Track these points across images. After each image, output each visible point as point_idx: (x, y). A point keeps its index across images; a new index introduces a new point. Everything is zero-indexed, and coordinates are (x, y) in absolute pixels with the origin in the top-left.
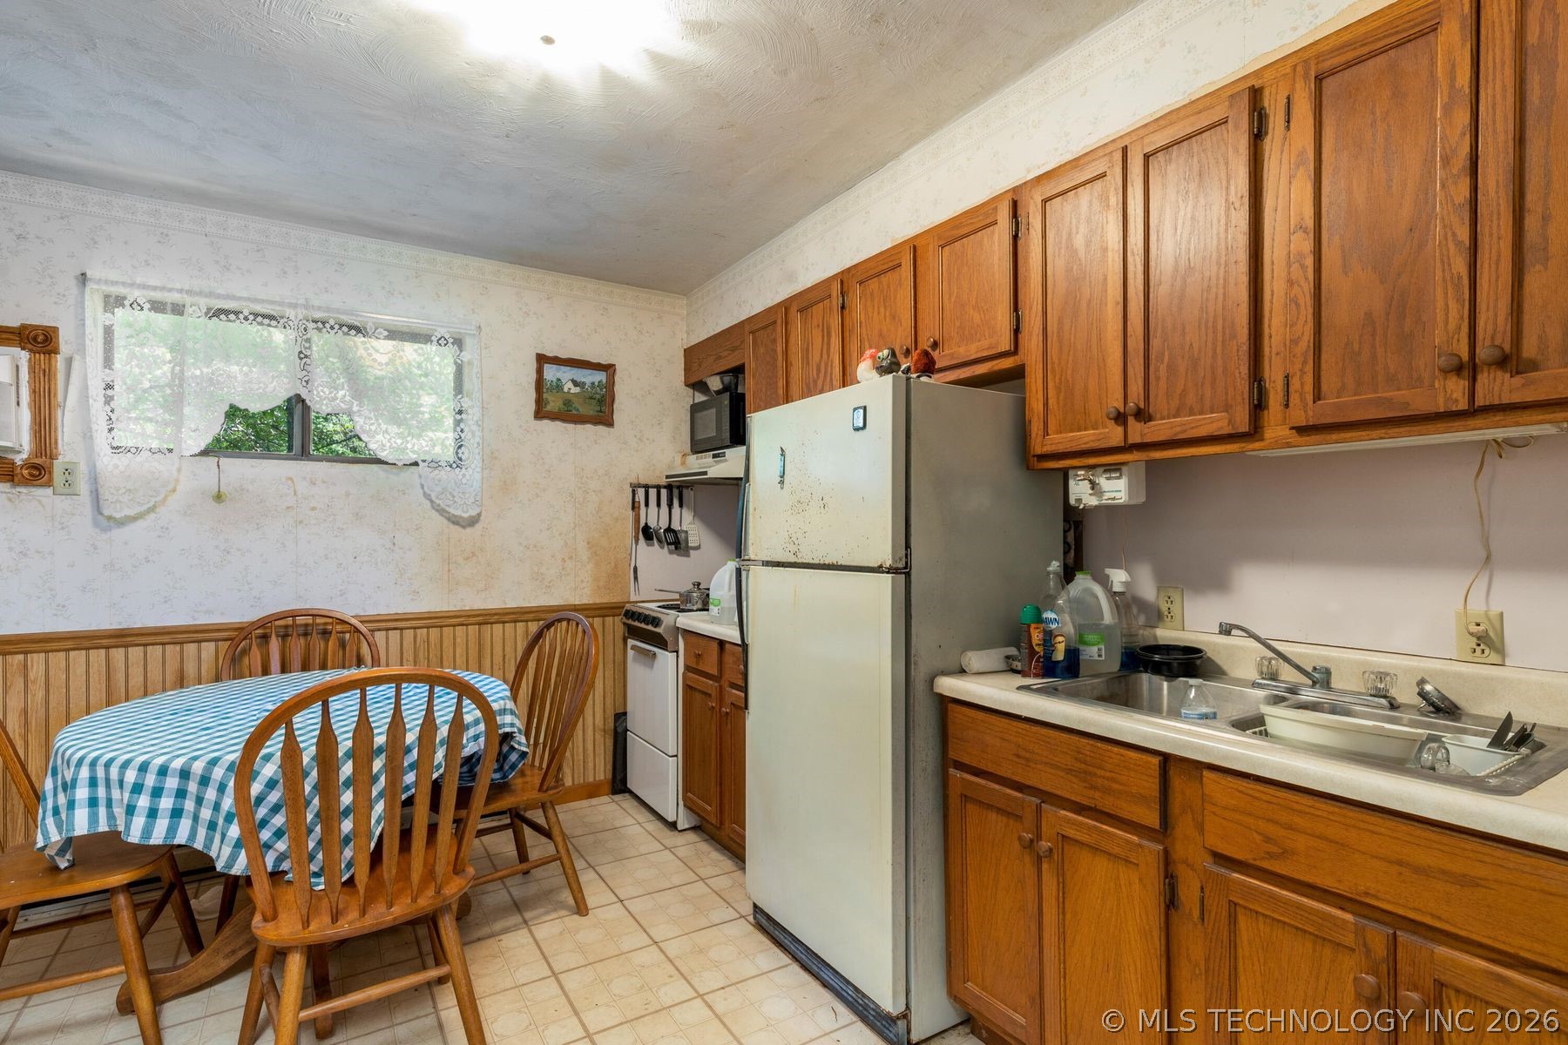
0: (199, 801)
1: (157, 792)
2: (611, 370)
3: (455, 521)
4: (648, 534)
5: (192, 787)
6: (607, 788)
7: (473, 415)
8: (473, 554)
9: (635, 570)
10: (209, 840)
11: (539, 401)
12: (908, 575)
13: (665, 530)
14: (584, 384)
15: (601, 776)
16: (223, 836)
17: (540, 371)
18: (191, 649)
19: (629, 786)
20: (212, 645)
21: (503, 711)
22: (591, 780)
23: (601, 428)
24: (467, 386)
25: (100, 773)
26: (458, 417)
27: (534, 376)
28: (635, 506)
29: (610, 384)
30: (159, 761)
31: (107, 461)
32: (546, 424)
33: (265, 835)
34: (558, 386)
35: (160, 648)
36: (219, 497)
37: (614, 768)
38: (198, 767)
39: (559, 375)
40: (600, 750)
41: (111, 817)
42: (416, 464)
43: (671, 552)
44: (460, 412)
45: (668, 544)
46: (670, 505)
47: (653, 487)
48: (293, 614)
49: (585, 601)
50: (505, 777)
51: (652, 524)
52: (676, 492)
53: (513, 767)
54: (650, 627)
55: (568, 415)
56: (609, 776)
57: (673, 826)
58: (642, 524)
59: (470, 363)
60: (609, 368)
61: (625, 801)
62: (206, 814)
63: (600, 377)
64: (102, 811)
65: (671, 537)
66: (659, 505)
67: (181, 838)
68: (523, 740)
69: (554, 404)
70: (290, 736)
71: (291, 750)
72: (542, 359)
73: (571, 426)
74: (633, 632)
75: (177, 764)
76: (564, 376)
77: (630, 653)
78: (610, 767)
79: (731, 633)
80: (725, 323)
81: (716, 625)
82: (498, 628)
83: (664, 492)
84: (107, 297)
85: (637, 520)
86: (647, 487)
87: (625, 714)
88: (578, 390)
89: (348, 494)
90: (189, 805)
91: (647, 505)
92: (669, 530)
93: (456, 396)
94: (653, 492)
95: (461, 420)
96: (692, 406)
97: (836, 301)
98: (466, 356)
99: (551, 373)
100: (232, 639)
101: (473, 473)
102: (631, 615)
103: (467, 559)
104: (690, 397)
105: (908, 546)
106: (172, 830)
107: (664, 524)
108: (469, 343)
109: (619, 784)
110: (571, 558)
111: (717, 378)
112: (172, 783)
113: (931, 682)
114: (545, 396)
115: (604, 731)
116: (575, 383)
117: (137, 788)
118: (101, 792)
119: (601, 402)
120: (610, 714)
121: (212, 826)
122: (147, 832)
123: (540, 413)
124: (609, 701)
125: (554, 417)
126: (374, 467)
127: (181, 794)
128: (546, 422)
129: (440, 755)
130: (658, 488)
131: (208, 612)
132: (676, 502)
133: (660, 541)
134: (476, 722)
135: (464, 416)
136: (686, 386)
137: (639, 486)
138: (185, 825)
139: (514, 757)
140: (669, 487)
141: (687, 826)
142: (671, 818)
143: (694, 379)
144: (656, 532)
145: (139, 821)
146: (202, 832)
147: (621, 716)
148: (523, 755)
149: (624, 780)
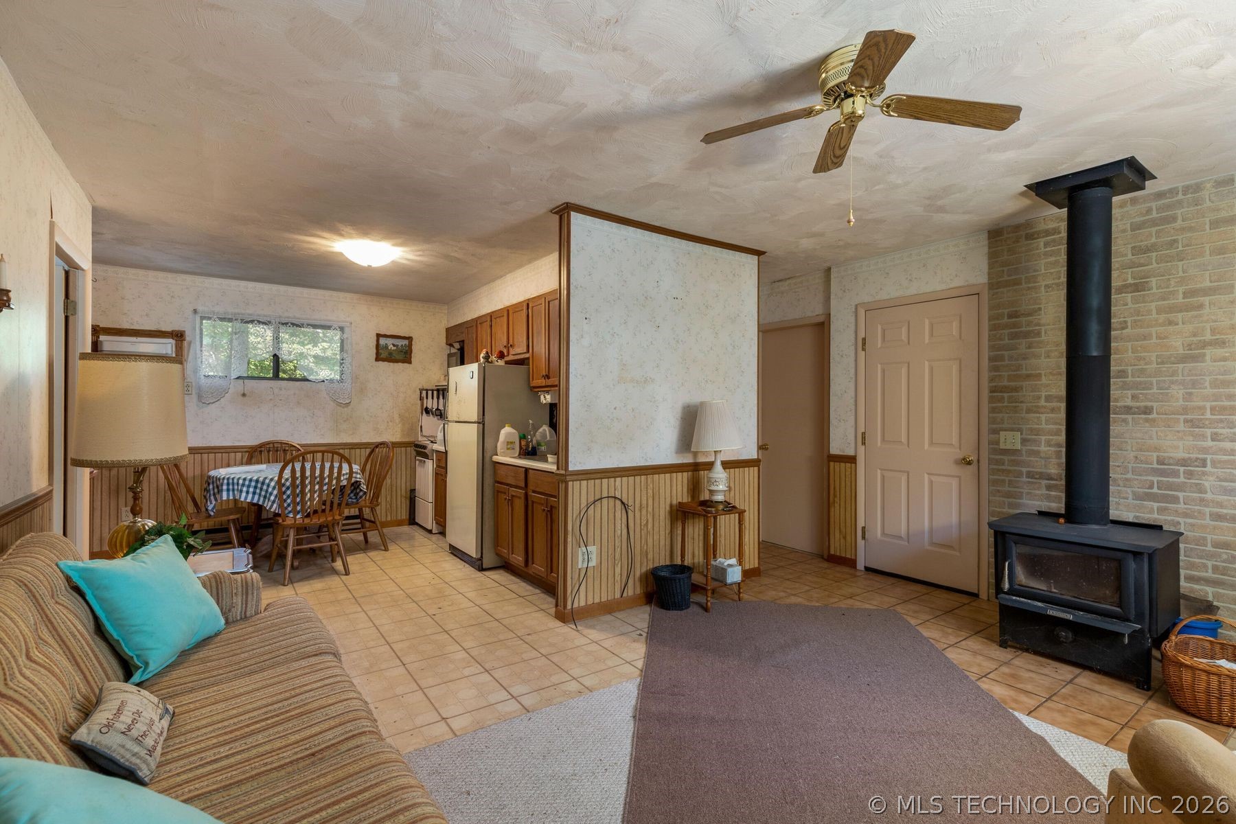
0: (261, 489)
1: (249, 486)
2: (410, 340)
3: (340, 404)
4: (427, 411)
5: (259, 485)
6: (407, 522)
7: (348, 361)
8: (347, 419)
9: (421, 427)
10: (264, 501)
11: (377, 354)
12: (484, 424)
13: (436, 410)
14: (398, 345)
15: (404, 517)
16: (269, 500)
17: (378, 341)
18: (232, 455)
19: (416, 521)
20: (240, 454)
21: (357, 473)
22: (399, 518)
23: (406, 365)
24: (346, 347)
25: (231, 481)
26: (342, 362)
27: (375, 343)
28: (421, 399)
29: (410, 345)
30: (249, 477)
31: (203, 381)
32: (380, 363)
33: (285, 497)
34: (386, 347)
35: (220, 454)
36: (244, 395)
37: (410, 515)
38: (261, 479)
39: (386, 342)
40: (404, 506)
41: (234, 494)
42: (324, 381)
43: (438, 419)
44: (343, 360)
45: (437, 415)
46: (438, 398)
47: (430, 390)
48: (273, 443)
49: (397, 440)
50: (358, 501)
51: (430, 407)
52: (441, 392)
53: (361, 497)
54: (423, 450)
55: (390, 358)
56: (408, 517)
57: (430, 532)
58: (425, 407)
59: (347, 338)
60: (410, 339)
61: (415, 527)
62: (263, 493)
63: (406, 342)
64: (231, 493)
65: (438, 412)
66: (433, 398)
67: (255, 501)
68: (365, 487)
69: (384, 355)
70: (293, 466)
71: (293, 471)
72: (378, 336)
73: (391, 364)
74: (419, 454)
75: (255, 478)
76: (390, 342)
77: (417, 462)
78: (408, 513)
79: (442, 449)
80: (460, 321)
81: (439, 447)
82: (358, 451)
83: (435, 393)
84: (201, 317)
85: (422, 405)
86: (427, 390)
87: (415, 490)
88: (395, 348)
89: (295, 394)
90: (258, 491)
91: (427, 398)
92: (437, 409)
93: (341, 353)
94: (430, 393)
95: (343, 363)
96: (448, 354)
97: (488, 323)
98: (345, 336)
99: (383, 341)
100: (249, 452)
101: (347, 385)
102: (417, 446)
103: (345, 421)
104: (447, 350)
105: (484, 415)
106: (253, 498)
107: (435, 407)
108: (346, 330)
109: (412, 521)
110: (391, 421)
111: (458, 344)
112: (253, 484)
113: (491, 458)
114: (380, 351)
115: (406, 497)
116: (394, 345)
117: (243, 485)
118: (231, 487)
119: (406, 353)
120: (409, 489)
121: (265, 497)
122: (246, 498)
123: (377, 359)
124: (408, 484)
125: (384, 360)
126: (306, 383)
127: (256, 487)
128: (381, 362)
129: (334, 482)
130: (433, 391)
131: (239, 441)
132: (441, 397)
133: (432, 414)
134: (347, 474)
135: (344, 361)
136: (447, 344)
137: (423, 390)
138: (256, 497)
139: (361, 494)
140: (438, 390)
141: (436, 532)
142: (430, 528)
143: (449, 343)
144: (432, 411)
145: (244, 495)
146: (262, 499)
147: (413, 491)
148: (365, 493)
149: (414, 519)
